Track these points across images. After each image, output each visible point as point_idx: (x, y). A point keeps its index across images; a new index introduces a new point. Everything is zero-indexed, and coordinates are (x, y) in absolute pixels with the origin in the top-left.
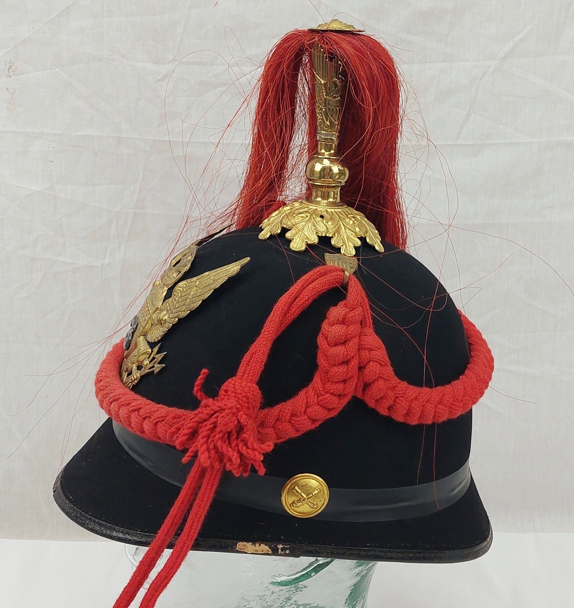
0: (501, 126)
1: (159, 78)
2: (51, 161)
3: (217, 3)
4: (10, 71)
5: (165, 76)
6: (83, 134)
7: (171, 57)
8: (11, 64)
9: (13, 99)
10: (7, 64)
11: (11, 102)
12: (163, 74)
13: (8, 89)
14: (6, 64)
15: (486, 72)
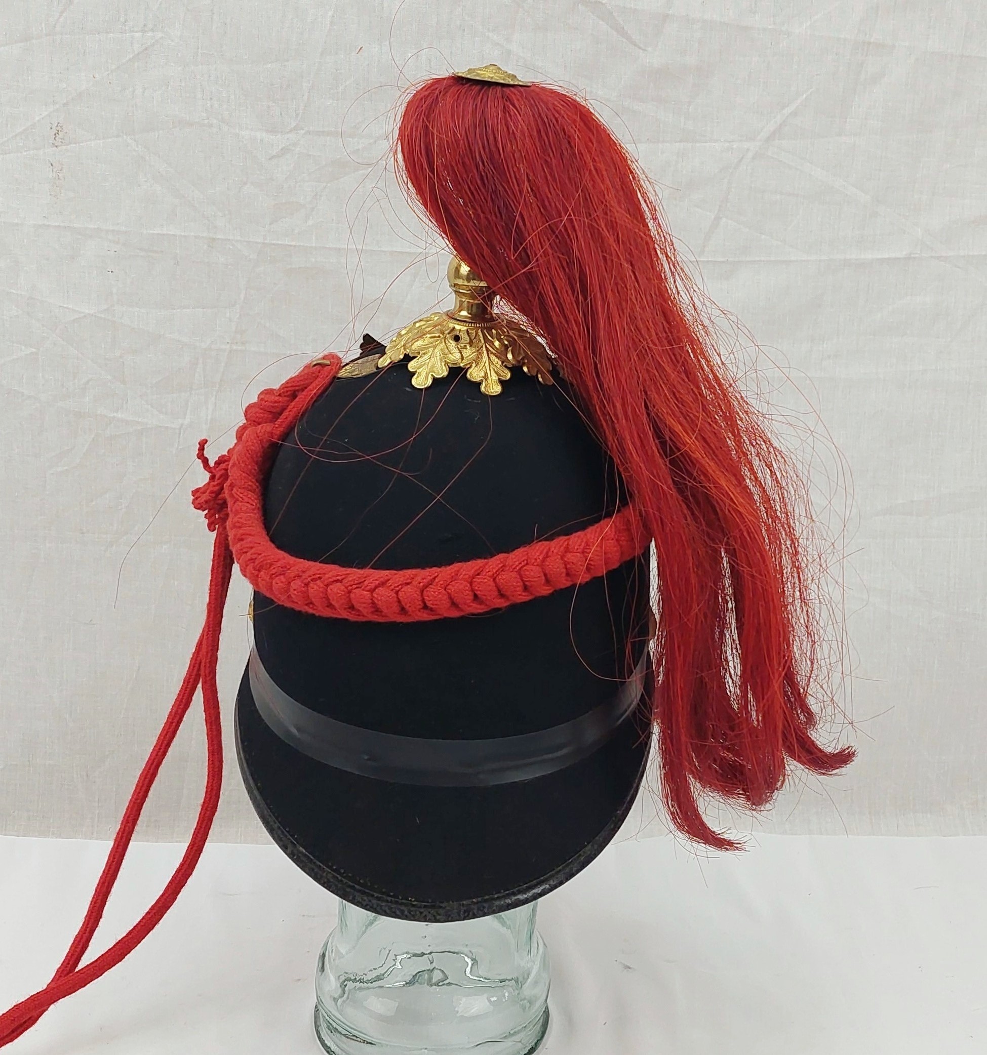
0: (763, 237)
1: (274, 153)
2: (110, 271)
3: (361, 48)
4: (56, 139)
5: (284, 151)
6: (159, 232)
7: (293, 124)
8: (59, 128)
9: (59, 179)
10: (54, 128)
11: (55, 183)
12: (280, 148)
13: (52, 165)
14: (51, 128)
15: (742, 158)
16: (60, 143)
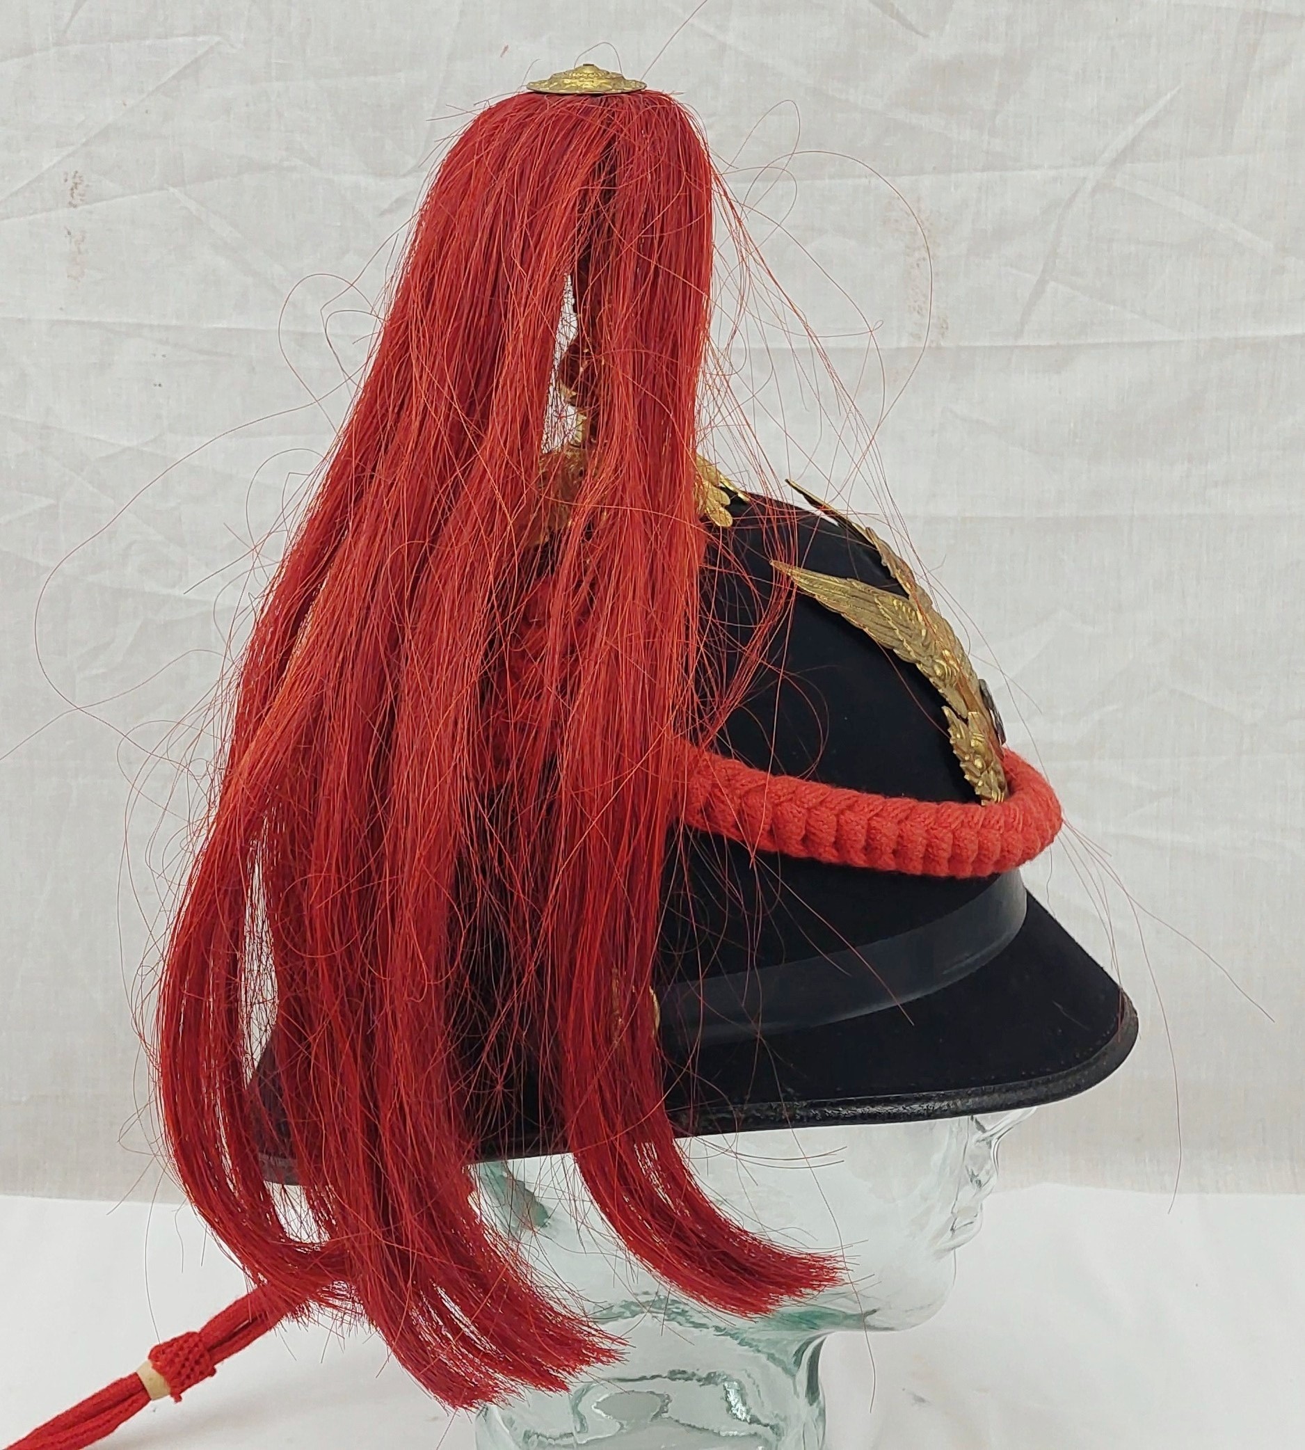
1: (386, 206)
2: (157, 383)
3: (505, 49)
4: (74, 195)
5: (400, 203)
6: (225, 326)
7: (412, 162)
8: (77, 180)
9: (80, 253)
10: (69, 180)
11: (75, 260)
12: (394, 198)
13: (69, 233)
14: (66, 180)
15: (1077, 192)
16: (79, 202)
